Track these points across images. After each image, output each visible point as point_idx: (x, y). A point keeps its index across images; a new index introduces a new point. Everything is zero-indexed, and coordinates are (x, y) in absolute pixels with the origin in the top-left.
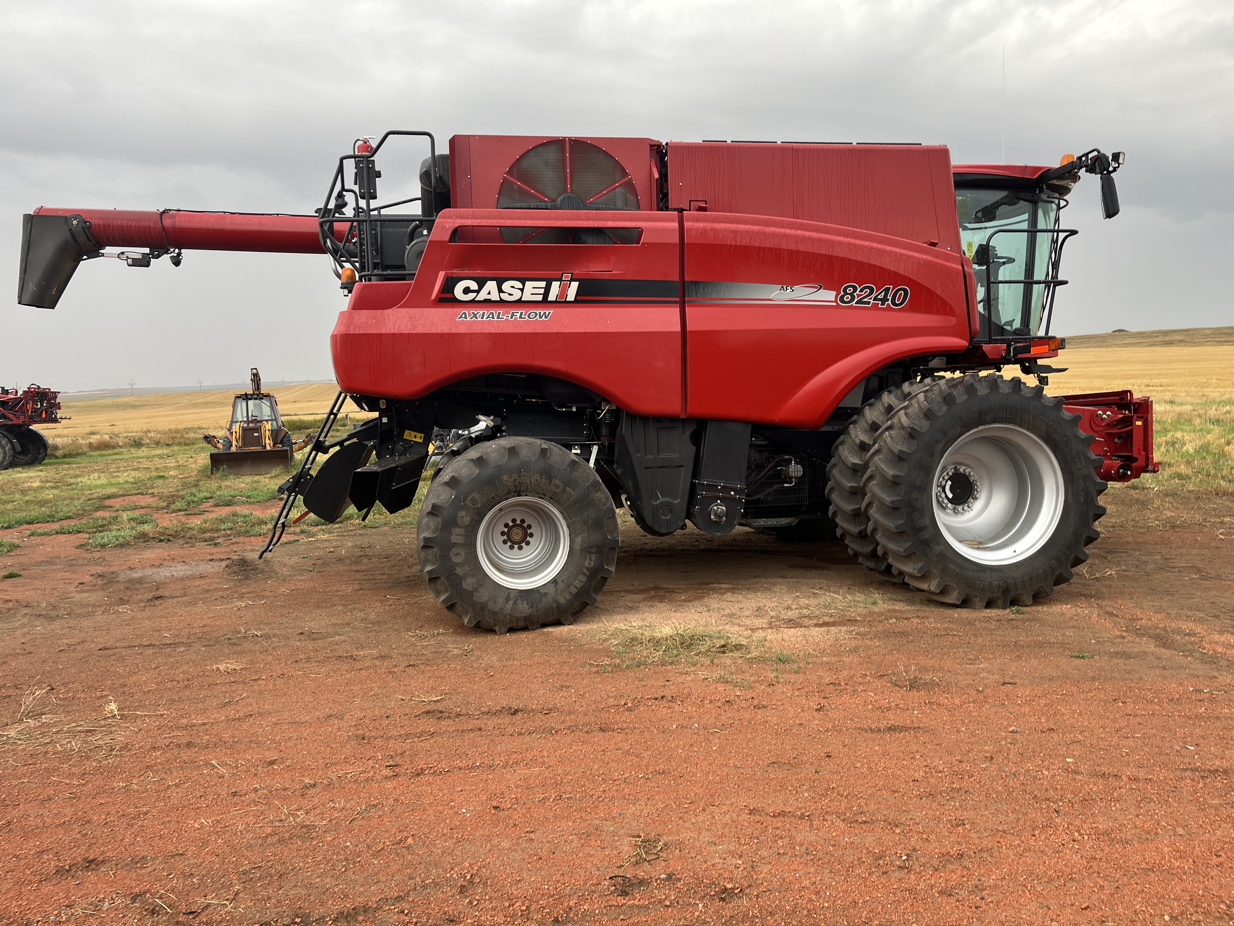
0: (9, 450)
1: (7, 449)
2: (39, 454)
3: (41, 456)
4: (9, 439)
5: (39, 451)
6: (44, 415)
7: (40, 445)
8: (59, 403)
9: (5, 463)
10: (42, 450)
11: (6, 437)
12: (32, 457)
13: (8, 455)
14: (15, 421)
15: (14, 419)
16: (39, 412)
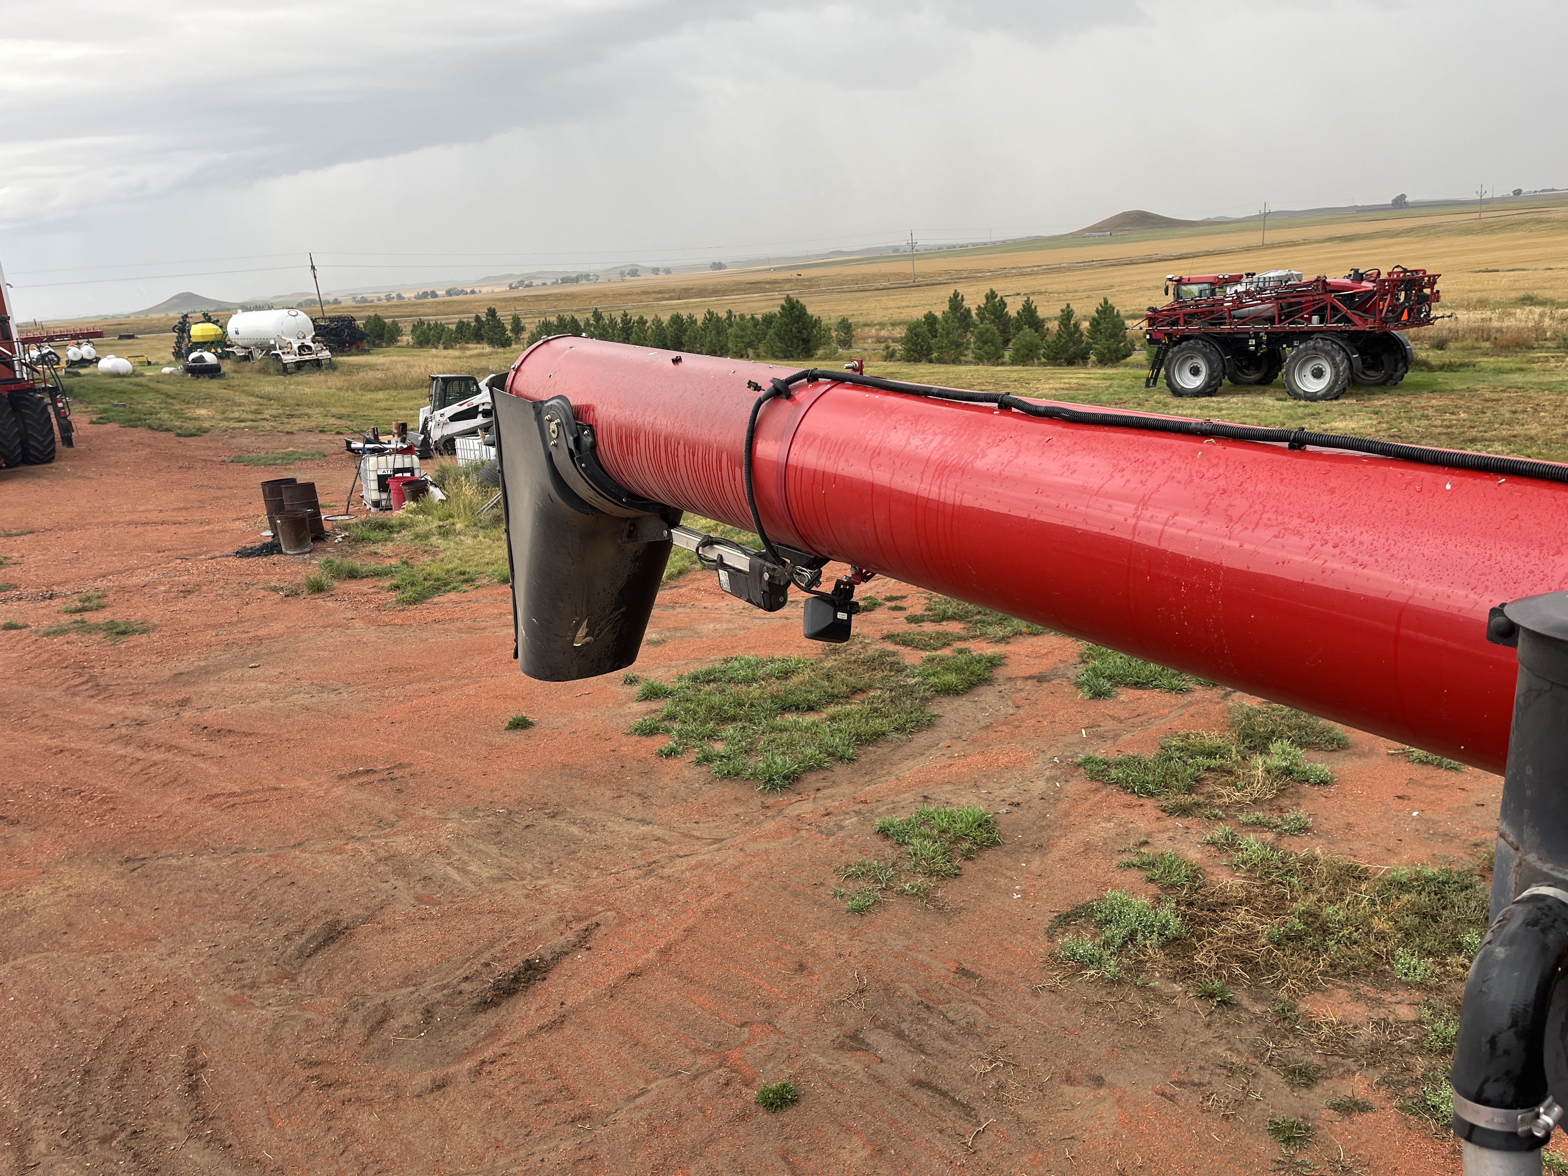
0: (1344, 371)
1: (1341, 369)
2: (1396, 370)
3: (1398, 374)
4: (1347, 354)
5: (1396, 366)
6: (1405, 317)
7: (1400, 357)
8: (1438, 292)
9: (1335, 390)
10: (1400, 365)
11: (1344, 350)
12: (1385, 373)
13: (1341, 378)
14: (1360, 326)
15: (1359, 322)
16: (1399, 310)
